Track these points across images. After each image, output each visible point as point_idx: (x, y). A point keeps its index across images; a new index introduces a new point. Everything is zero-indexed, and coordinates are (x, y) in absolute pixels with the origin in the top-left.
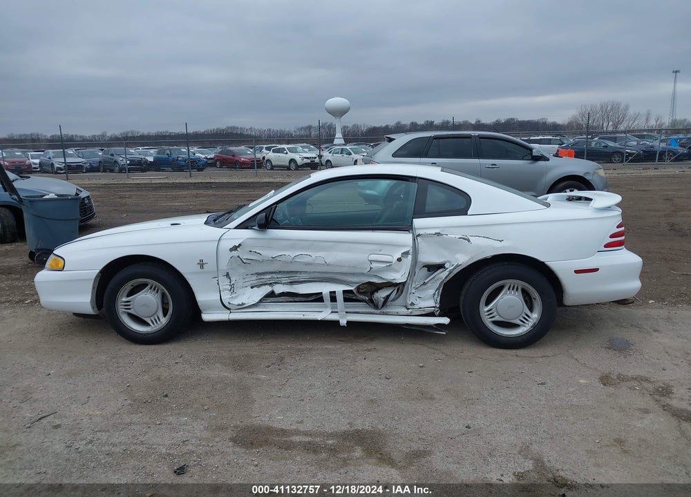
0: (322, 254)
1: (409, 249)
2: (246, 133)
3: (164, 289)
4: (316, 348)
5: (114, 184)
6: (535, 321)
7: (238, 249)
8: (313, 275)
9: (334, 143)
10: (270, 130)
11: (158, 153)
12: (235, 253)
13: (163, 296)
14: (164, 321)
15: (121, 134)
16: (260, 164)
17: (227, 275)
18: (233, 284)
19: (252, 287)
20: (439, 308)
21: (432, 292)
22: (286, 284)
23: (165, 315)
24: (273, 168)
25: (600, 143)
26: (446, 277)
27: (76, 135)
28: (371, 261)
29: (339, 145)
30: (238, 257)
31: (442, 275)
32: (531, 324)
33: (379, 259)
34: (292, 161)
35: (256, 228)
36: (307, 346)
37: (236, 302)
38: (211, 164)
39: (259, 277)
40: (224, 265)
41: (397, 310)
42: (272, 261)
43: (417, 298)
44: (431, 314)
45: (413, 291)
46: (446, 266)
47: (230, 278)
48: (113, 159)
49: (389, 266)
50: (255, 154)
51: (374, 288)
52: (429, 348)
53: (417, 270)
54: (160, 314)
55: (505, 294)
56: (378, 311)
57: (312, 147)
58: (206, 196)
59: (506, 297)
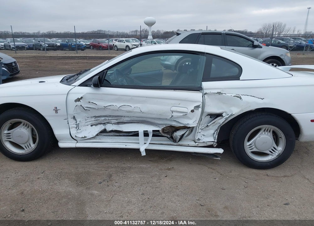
0: (138, 105)
1: (200, 103)
2: (106, 33)
3: (32, 126)
4: (134, 166)
5: (39, 56)
6: (280, 152)
7: (81, 100)
8: (132, 119)
9: (148, 38)
10: (118, 32)
11: (62, 41)
12: (78, 103)
13: (32, 130)
14: (33, 146)
15: (47, 32)
16: (111, 48)
17: (74, 118)
18: (78, 124)
19: (92, 126)
20: (217, 142)
21: (212, 132)
22: (115, 124)
23: (34, 143)
24: (118, 50)
25: (276, 41)
26: (223, 123)
27: (26, 33)
28: (172, 112)
29: (151, 39)
30: (81, 106)
31: (220, 121)
32: (277, 154)
33: (178, 110)
34: (127, 46)
35: (92, 86)
36: (128, 165)
37: (81, 135)
38: (88, 47)
39: (96, 119)
40: (71, 111)
41: (188, 143)
42: (104, 109)
43: (202, 136)
44: (211, 146)
45: (200, 131)
46: (224, 115)
47: (76, 120)
48: (39, 44)
49: (185, 115)
50: (109, 43)
51: (174, 129)
52: (209, 168)
53: (203, 117)
54: (31, 142)
55: (262, 134)
56: (176, 144)
57: (137, 40)
58: (83, 63)
59: (262, 136)
